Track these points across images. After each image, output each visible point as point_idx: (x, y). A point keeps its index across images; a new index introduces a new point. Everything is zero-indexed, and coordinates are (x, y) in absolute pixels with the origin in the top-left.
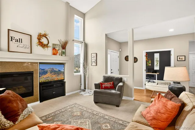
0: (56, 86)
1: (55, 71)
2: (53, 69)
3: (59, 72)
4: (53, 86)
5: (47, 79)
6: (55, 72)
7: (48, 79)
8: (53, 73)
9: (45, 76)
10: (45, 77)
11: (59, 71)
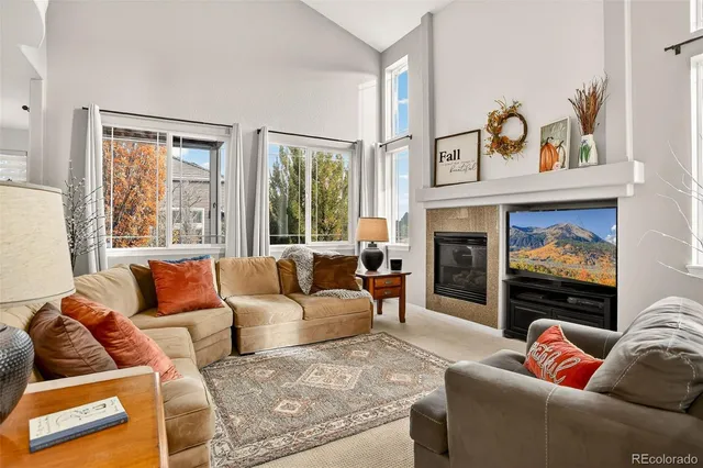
0: (577, 304)
1: (579, 239)
2: (568, 229)
3: (597, 245)
4: (564, 297)
5: (541, 263)
6: (576, 242)
7: (546, 264)
8: (567, 246)
9: (534, 253)
10: (534, 256)
11: (597, 239)
